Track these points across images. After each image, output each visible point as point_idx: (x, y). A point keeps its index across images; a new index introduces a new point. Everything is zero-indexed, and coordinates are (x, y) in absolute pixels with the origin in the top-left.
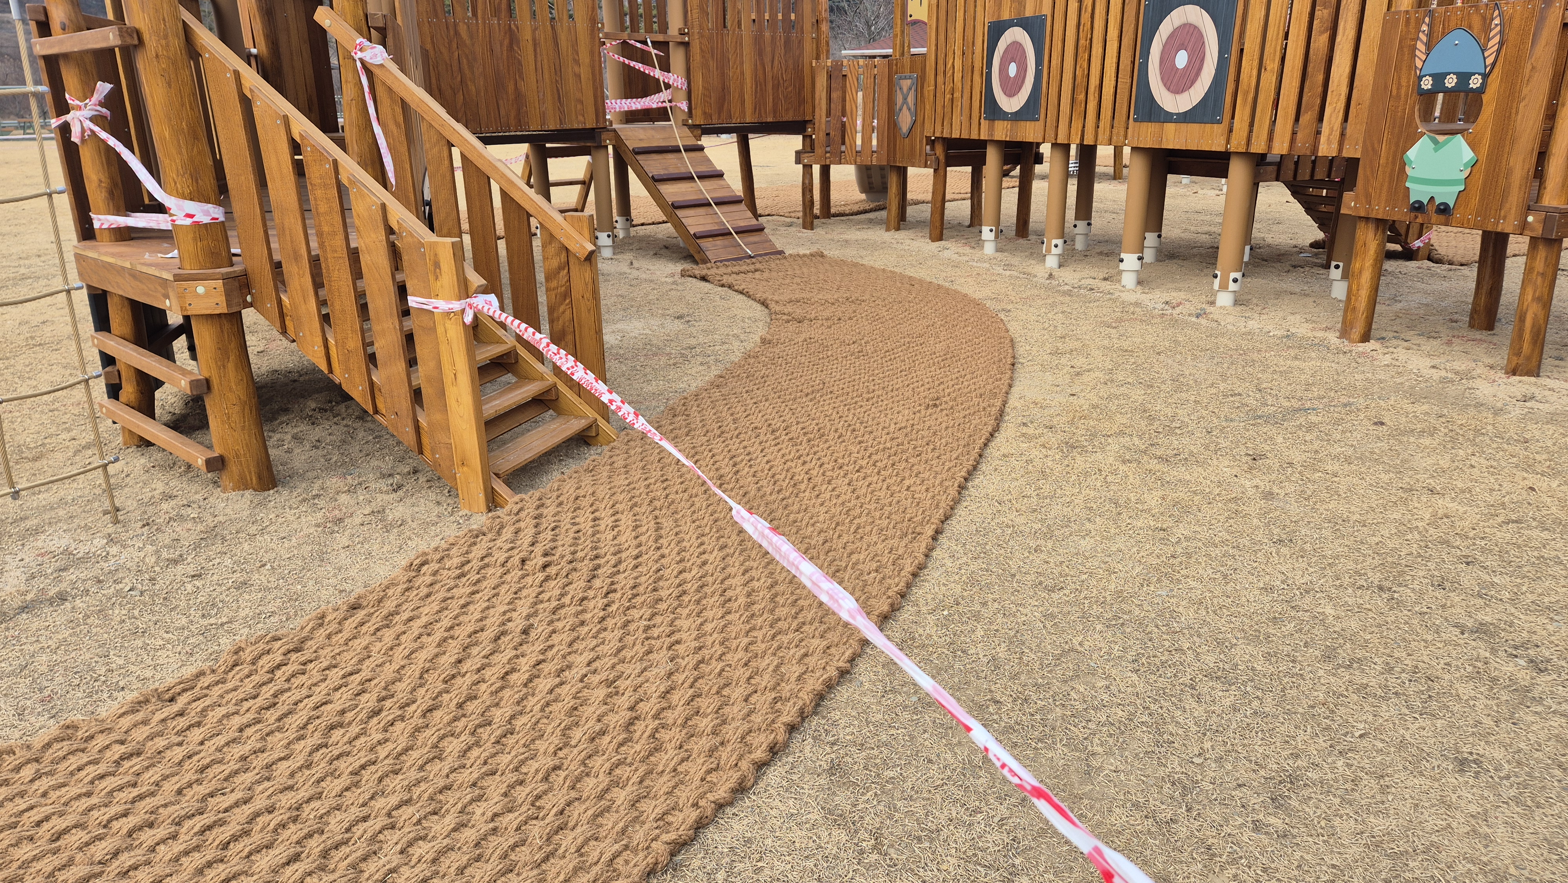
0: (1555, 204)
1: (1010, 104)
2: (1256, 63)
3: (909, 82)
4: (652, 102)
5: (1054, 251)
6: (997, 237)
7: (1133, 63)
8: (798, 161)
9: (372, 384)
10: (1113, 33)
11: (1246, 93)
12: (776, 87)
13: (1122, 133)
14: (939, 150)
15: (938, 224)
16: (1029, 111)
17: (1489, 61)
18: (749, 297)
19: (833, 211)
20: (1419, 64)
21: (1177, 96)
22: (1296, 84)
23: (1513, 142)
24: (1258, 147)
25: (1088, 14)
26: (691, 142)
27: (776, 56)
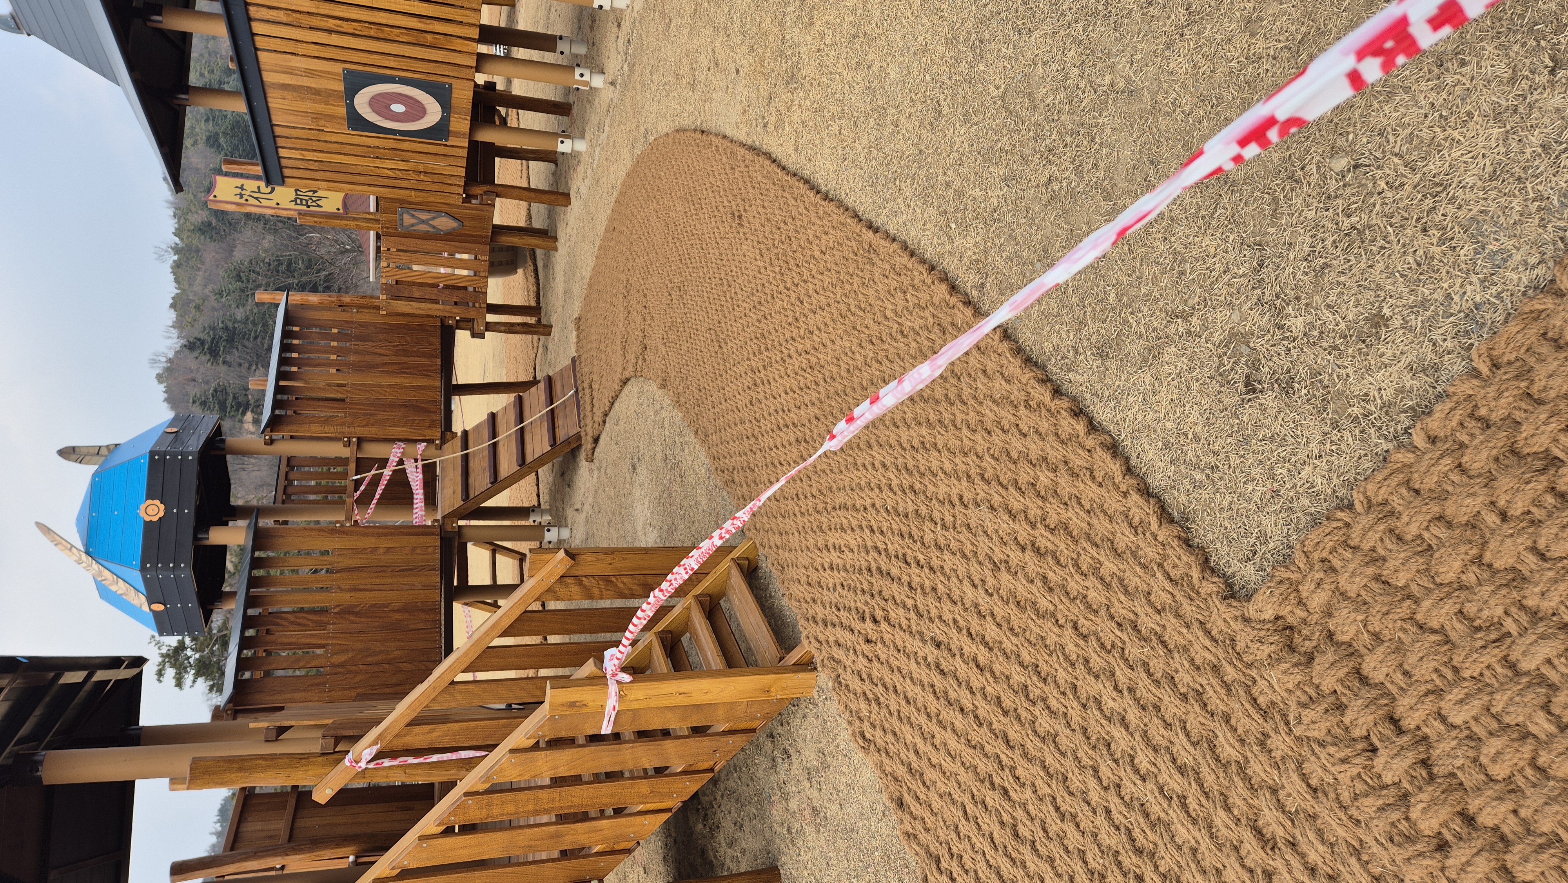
1: (433, 113)
3: (406, 216)
4: (415, 478)
5: (586, 78)
6: (569, 137)
8: (482, 336)
9: (684, 773)
12: (406, 353)
14: (478, 190)
15: (553, 197)
16: (442, 94)
18: (617, 396)
19: (533, 304)
25: (344, 24)
26: (458, 442)
27: (373, 350)
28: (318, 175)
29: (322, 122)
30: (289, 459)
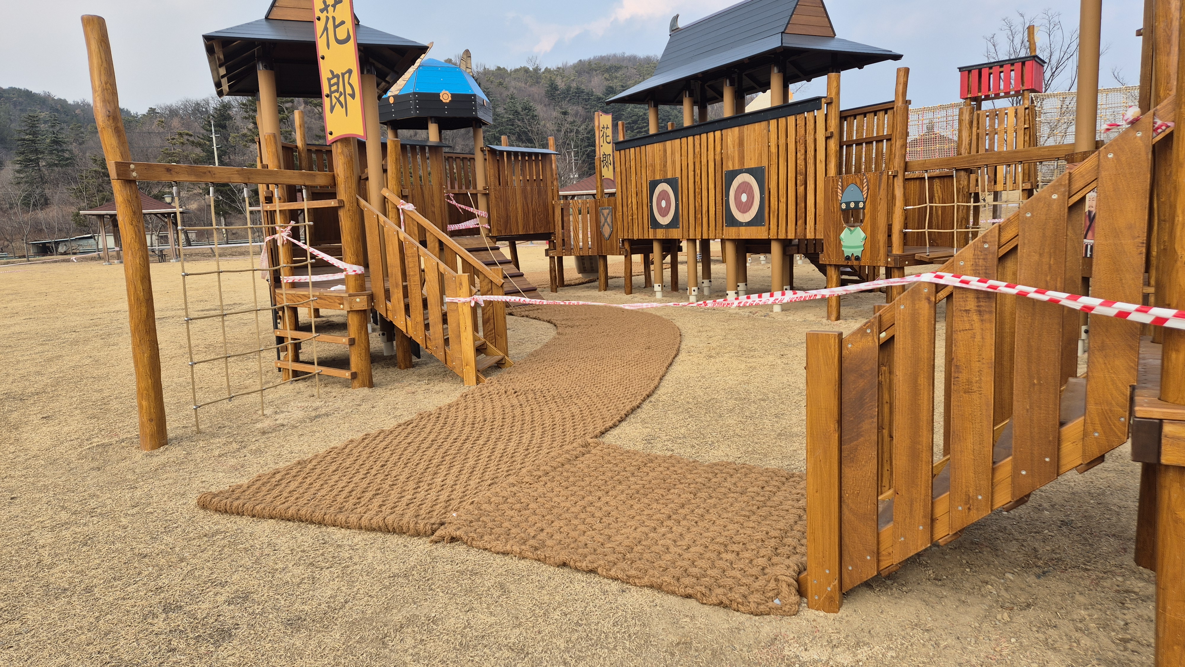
0: (898, 253)
1: (664, 221)
2: (776, 199)
3: (607, 211)
4: (470, 224)
5: (693, 293)
6: (662, 289)
7: (722, 199)
8: (547, 255)
10: (712, 186)
11: (774, 212)
12: (534, 215)
13: (721, 232)
14: (627, 246)
15: (629, 285)
16: (674, 223)
17: (865, 196)
18: (540, 320)
19: (565, 283)
20: (840, 198)
21: (744, 215)
22: (794, 207)
23: (878, 229)
24: (782, 236)
25: (699, 177)
26: (493, 245)
27: (534, 199)
28: (623, 167)
29: (651, 168)
30: (474, 159)
